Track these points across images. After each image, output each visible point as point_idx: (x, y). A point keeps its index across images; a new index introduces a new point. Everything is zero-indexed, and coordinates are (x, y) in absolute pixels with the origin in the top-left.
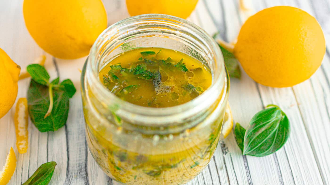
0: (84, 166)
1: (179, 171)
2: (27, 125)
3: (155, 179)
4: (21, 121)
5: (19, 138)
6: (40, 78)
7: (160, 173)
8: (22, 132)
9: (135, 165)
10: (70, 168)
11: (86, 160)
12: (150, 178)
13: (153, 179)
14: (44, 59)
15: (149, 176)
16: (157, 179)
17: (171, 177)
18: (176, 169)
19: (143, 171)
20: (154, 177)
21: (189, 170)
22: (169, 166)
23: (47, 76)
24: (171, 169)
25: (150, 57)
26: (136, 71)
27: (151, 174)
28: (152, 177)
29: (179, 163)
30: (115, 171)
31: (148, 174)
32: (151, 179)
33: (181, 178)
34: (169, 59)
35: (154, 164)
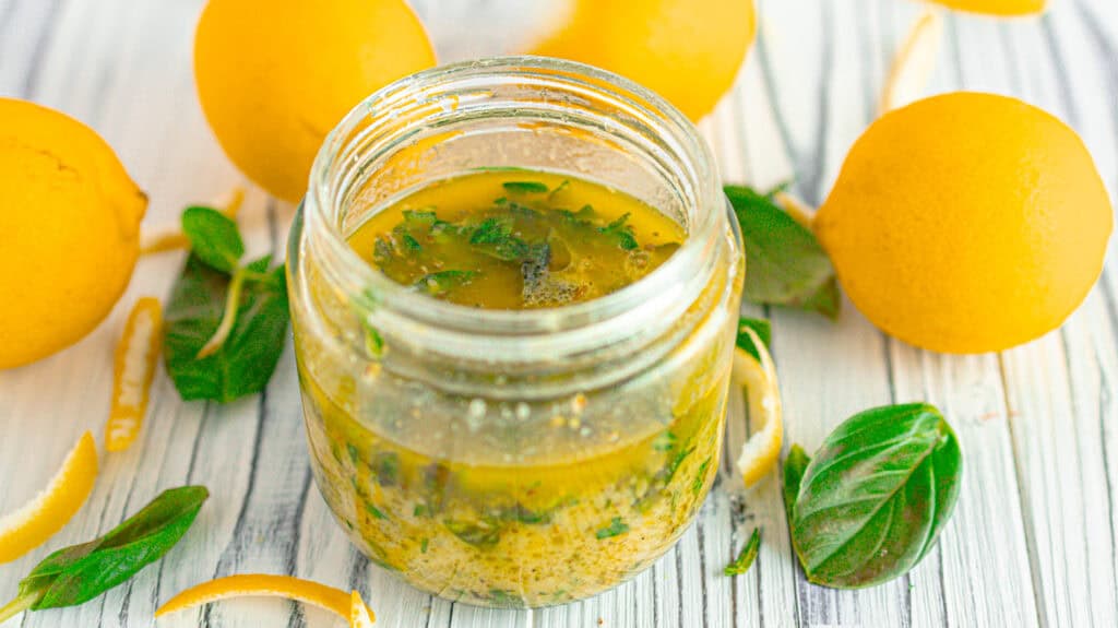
0: (291, 513)
1: (558, 541)
2: (149, 378)
3: (484, 556)
4: (135, 366)
5: (117, 411)
6: (217, 252)
7: (497, 540)
8: (130, 397)
9: (422, 502)
10: (250, 515)
11: (304, 496)
12: (467, 551)
13: (477, 557)
14: (239, 199)
15: (465, 545)
16: (490, 559)
17: (536, 556)
18: (547, 527)
19: (448, 522)
20: (482, 551)
21: (591, 541)
22: (524, 516)
23: (238, 247)
24: (532, 528)
25: (532, 198)
26: (479, 232)
27: (471, 538)
28: (475, 551)
29: (560, 506)
30: (368, 521)
31: (460, 535)
32: (472, 554)
33: (566, 568)
34: (587, 210)
35: (478, 501)
